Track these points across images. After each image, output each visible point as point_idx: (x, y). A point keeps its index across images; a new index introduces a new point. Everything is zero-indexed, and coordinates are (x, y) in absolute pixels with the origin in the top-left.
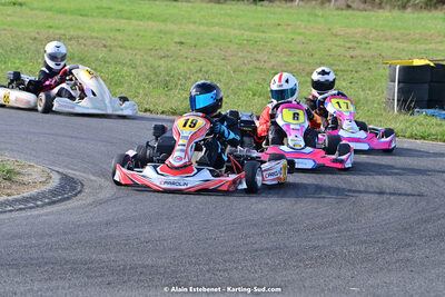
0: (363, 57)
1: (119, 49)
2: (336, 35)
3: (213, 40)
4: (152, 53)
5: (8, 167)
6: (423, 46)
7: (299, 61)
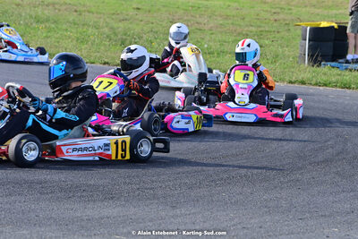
0: (284, 20)
1: (87, 14)
3: (164, 6)
4: (113, 17)
6: (334, 11)
7: (232, 24)
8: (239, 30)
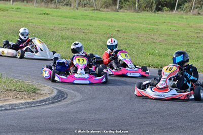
1: (90, 34)
2: (192, 27)
4: (105, 35)
5: (34, 87)
7: (173, 39)
8: (176, 42)
